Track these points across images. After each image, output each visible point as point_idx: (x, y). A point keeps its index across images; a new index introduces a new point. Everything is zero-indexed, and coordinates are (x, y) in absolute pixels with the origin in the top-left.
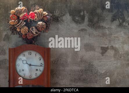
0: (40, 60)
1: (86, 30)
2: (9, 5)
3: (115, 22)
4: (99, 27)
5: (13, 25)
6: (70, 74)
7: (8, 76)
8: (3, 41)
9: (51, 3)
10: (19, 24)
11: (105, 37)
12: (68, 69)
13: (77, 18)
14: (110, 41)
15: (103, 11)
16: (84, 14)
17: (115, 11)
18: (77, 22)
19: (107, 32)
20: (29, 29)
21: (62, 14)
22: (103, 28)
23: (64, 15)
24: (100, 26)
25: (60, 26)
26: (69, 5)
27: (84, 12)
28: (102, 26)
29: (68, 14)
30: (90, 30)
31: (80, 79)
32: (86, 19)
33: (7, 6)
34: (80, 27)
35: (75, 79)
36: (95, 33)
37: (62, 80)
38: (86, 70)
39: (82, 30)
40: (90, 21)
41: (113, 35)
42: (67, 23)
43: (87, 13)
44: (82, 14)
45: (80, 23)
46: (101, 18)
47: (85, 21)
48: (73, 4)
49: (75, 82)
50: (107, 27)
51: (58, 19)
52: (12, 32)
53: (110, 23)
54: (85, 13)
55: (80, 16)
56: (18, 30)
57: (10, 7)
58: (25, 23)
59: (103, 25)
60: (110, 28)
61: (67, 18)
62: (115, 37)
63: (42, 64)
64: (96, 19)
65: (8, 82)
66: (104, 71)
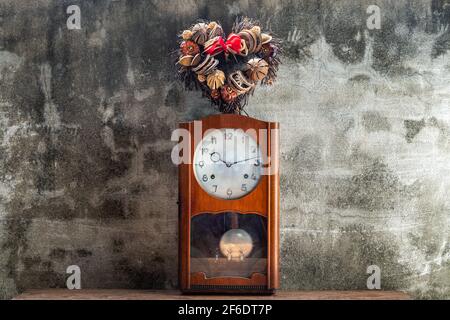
1: (367, 78)
2: (178, 19)
3: (441, 56)
4: (402, 71)
5: (189, 68)
6: (327, 188)
7: (176, 191)
8: (164, 107)
9: (280, 13)
10: (203, 64)
11: (415, 97)
12: (322, 174)
13: (345, 49)
14: (428, 106)
15: (411, 30)
16: (362, 39)
17: (443, 30)
18: (344, 58)
19: (421, 82)
20: (226, 75)
21: (308, 40)
22: (410, 72)
23: (312, 41)
24: (402, 68)
25: (302, 68)
26: (325, 16)
27: (362, 34)
28: (409, 69)
29: (323, 38)
30: (377, 78)
31: (351, 200)
32: (369, 51)
33: (172, 21)
34: (352, 70)
35: (339, 198)
36: (391, 84)
37: (307, 201)
38: (366, 178)
39: (359, 78)
40: (379, 55)
41: (435, 92)
42: (319, 60)
43: (371, 35)
44: (358, 37)
45: (353, 61)
46: (405, 48)
47: (366, 55)
48: (335, 15)
49: (338, 205)
50: (421, 71)
51: (297, 52)
52: (187, 85)
53: (429, 60)
54: (367, 37)
55: (353, 44)
56: (201, 79)
57: (181, 23)
58: (217, 62)
59: (410, 65)
60: (430, 73)
61: (321, 48)
62: (440, 95)
64: (392, 51)
66: (413, 181)
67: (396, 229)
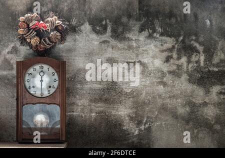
0: (54, 75)
1: (109, 42)
2: (17, 12)
3: (143, 32)
4: (125, 39)
5: (23, 35)
6: (89, 93)
8: (10, 54)
9: (67, 11)
10: (30, 32)
11: (131, 51)
12: (87, 87)
13: (98, 28)
14: (137, 55)
15: (129, 20)
16: (106, 23)
17: (144, 20)
18: (98, 33)
19: (134, 44)
20: (41, 39)
21: (80, 24)
22: (129, 39)
23: (82, 24)
24: (125, 37)
25: (77, 37)
26: (88, 13)
27: (106, 21)
28: (128, 38)
29: (87, 23)
30: (113, 42)
31: (101, 99)
32: (109, 29)
33: (14, 14)
34: (101, 38)
35: (95, 98)
36: (120, 45)
37: (79, 99)
38: (108, 89)
39: (104, 42)
40: (114, 31)
41: (141, 49)
42: (85, 33)
43: (110, 22)
44: (104, 23)
45: (101, 34)
46: (127, 28)
47: (108, 31)
48: (93, 12)
49: (95, 102)
50: (134, 38)
51: (75, 29)
52: (22, 43)
53: (138, 34)
54: (108, 22)
55: (101, 26)
56: (28, 40)
57: (18, 15)
58: (35, 33)
59: (129, 36)
60: (138, 40)
61: (87, 27)
62: (143, 50)
63: (55, 79)
64: (120, 30)
65: (16, 101)
66: (130, 90)
67: (122, 113)
